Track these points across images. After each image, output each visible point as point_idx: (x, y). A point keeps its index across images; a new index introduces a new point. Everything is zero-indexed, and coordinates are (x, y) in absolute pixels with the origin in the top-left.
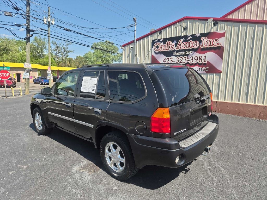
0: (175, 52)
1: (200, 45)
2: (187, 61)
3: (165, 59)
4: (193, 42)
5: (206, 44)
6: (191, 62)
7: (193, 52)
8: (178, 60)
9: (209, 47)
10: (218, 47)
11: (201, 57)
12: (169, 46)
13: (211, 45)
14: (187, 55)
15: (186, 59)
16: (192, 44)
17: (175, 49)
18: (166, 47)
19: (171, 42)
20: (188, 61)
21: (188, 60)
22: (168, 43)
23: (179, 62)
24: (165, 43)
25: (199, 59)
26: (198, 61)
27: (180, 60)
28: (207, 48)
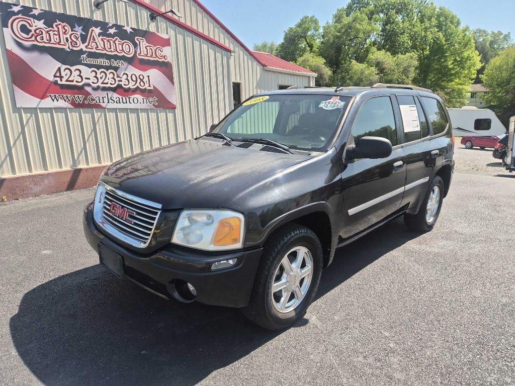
0: (85, 56)
1: (136, 52)
2: (117, 83)
3: (59, 69)
4: (123, 42)
5: (146, 53)
6: (125, 85)
7: (125, 64)
8: (96, 77)
9: (152, 59)
10: (163, 62)
11: (141, 77)
12: (65, 36)
13: (154, 56)
14: (116, 69)
15: (115, 77)
16: (120, 46)
17: (83, 47)
18: (57, 37)
19: (68, 28)
20: (119, 81)
21: (119, 79)
22: (60, 27)
23: (100, 81)
24: (49, 24)
25: (139, 80)
26: (138, 84)
27: (101, 78)
28: (149, 60)
